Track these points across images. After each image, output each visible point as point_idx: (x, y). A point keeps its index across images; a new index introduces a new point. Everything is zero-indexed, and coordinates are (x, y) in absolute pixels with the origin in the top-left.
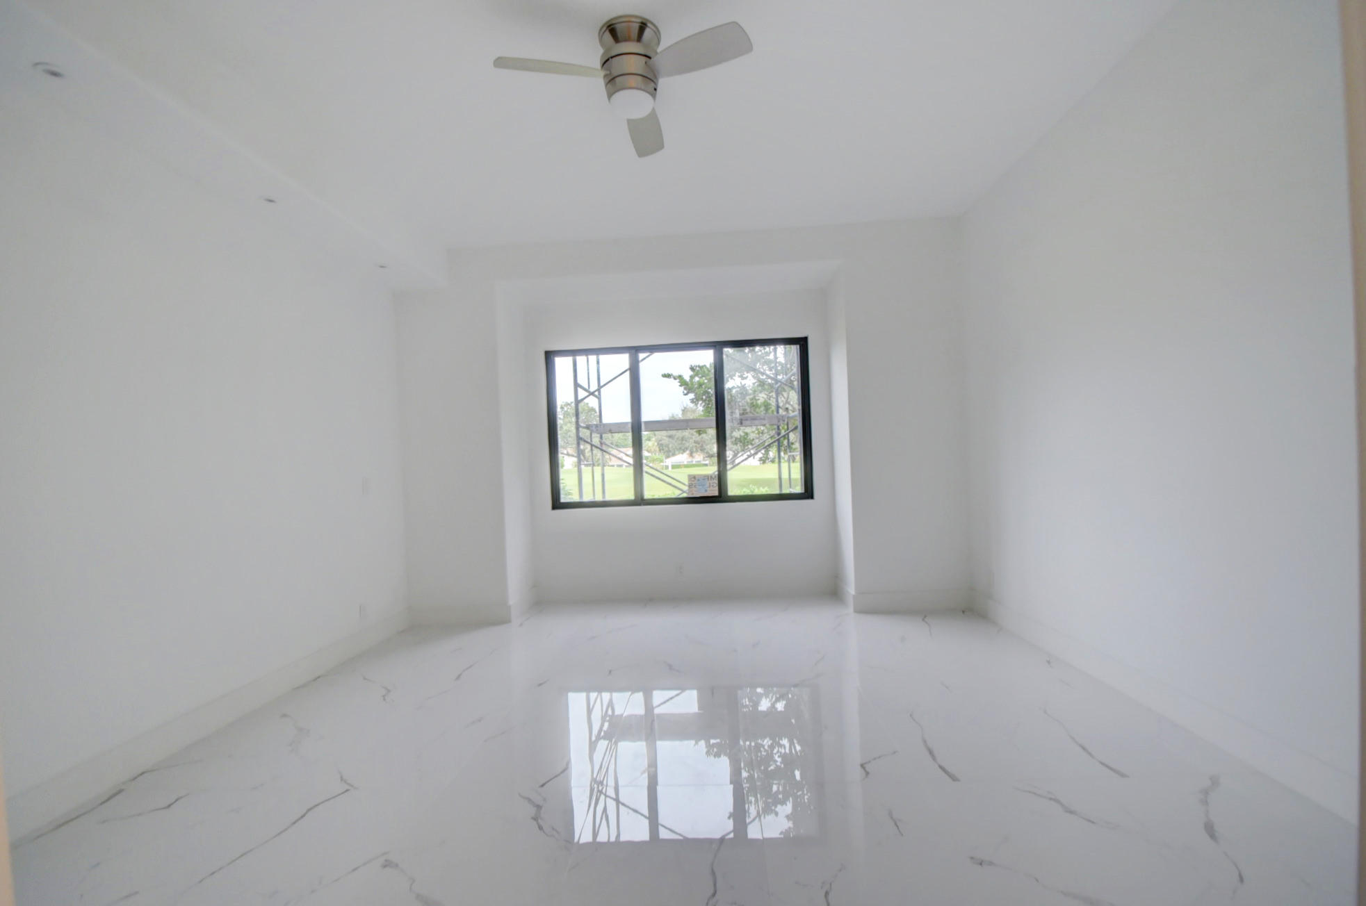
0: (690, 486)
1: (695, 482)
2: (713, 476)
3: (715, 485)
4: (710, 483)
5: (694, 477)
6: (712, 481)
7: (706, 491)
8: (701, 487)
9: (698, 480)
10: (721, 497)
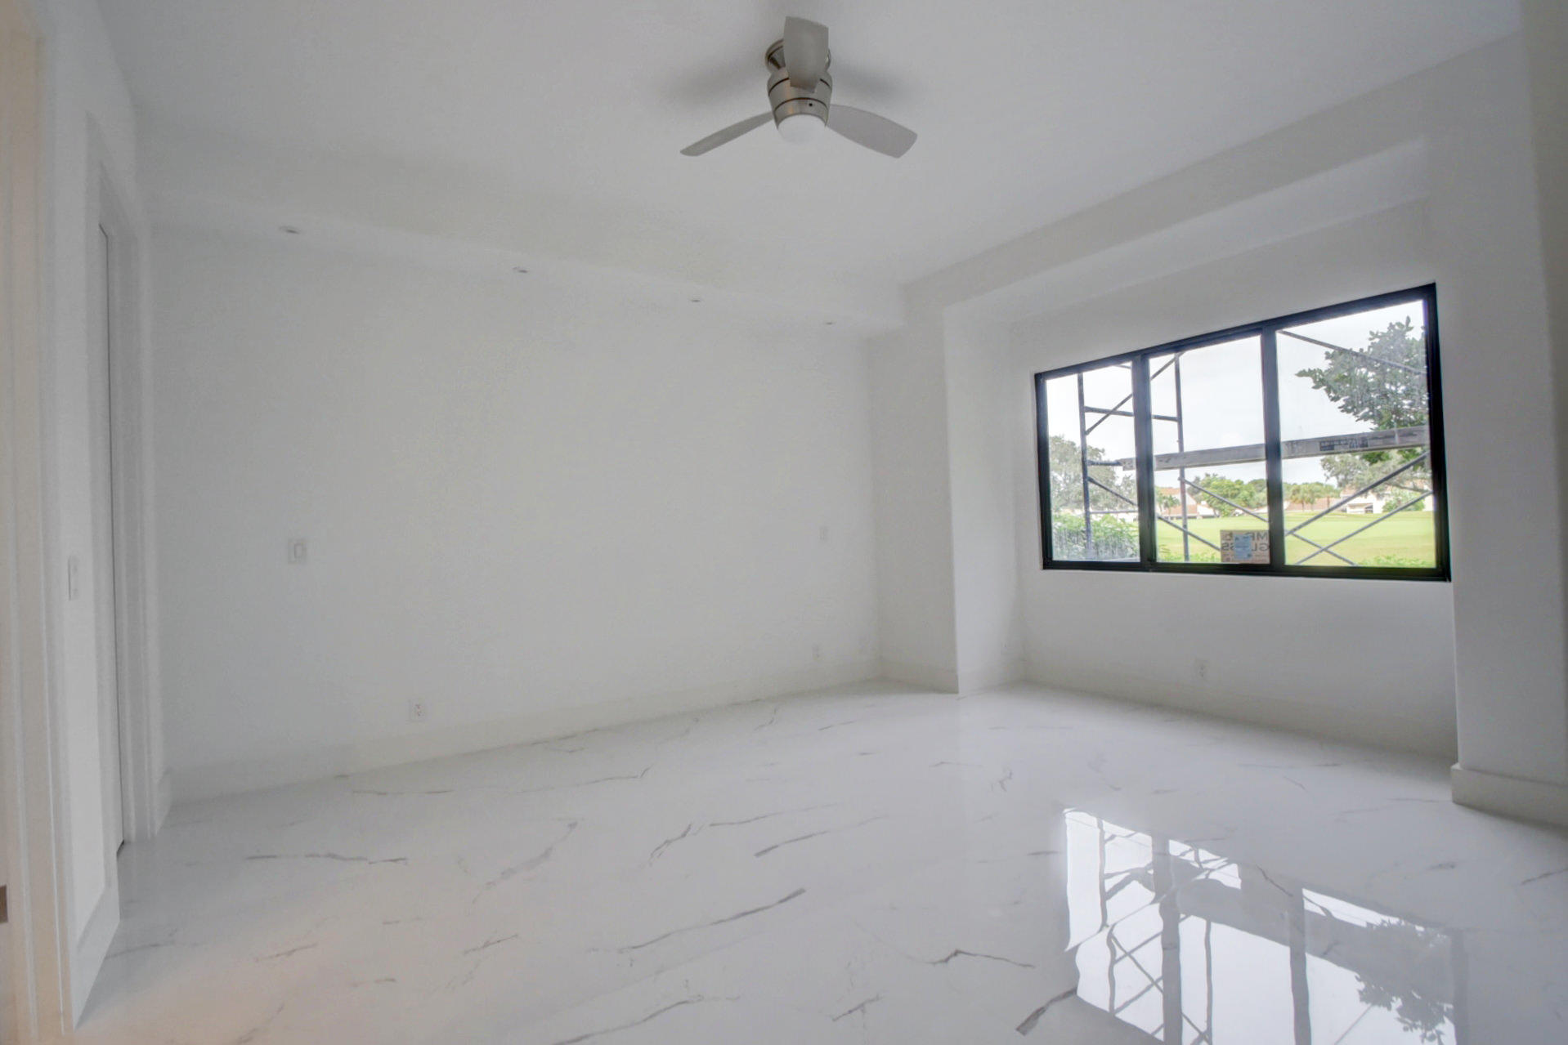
0: (1224, 548)
1: (1232, 541)
2: (1262, 534)
3: (1266, 547)
4: (1256, 545)
5: (1231, 534)
6: (1261, 541)
7: (1249, 556)
8: (1239, 550)
9: (1237, 539)
10: (1275, 567)
